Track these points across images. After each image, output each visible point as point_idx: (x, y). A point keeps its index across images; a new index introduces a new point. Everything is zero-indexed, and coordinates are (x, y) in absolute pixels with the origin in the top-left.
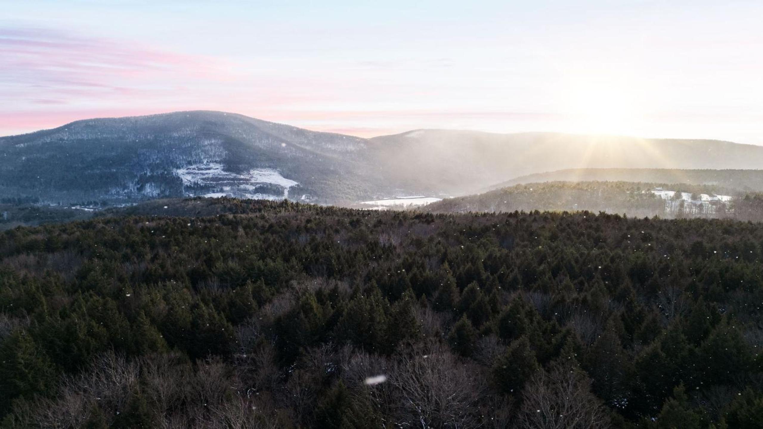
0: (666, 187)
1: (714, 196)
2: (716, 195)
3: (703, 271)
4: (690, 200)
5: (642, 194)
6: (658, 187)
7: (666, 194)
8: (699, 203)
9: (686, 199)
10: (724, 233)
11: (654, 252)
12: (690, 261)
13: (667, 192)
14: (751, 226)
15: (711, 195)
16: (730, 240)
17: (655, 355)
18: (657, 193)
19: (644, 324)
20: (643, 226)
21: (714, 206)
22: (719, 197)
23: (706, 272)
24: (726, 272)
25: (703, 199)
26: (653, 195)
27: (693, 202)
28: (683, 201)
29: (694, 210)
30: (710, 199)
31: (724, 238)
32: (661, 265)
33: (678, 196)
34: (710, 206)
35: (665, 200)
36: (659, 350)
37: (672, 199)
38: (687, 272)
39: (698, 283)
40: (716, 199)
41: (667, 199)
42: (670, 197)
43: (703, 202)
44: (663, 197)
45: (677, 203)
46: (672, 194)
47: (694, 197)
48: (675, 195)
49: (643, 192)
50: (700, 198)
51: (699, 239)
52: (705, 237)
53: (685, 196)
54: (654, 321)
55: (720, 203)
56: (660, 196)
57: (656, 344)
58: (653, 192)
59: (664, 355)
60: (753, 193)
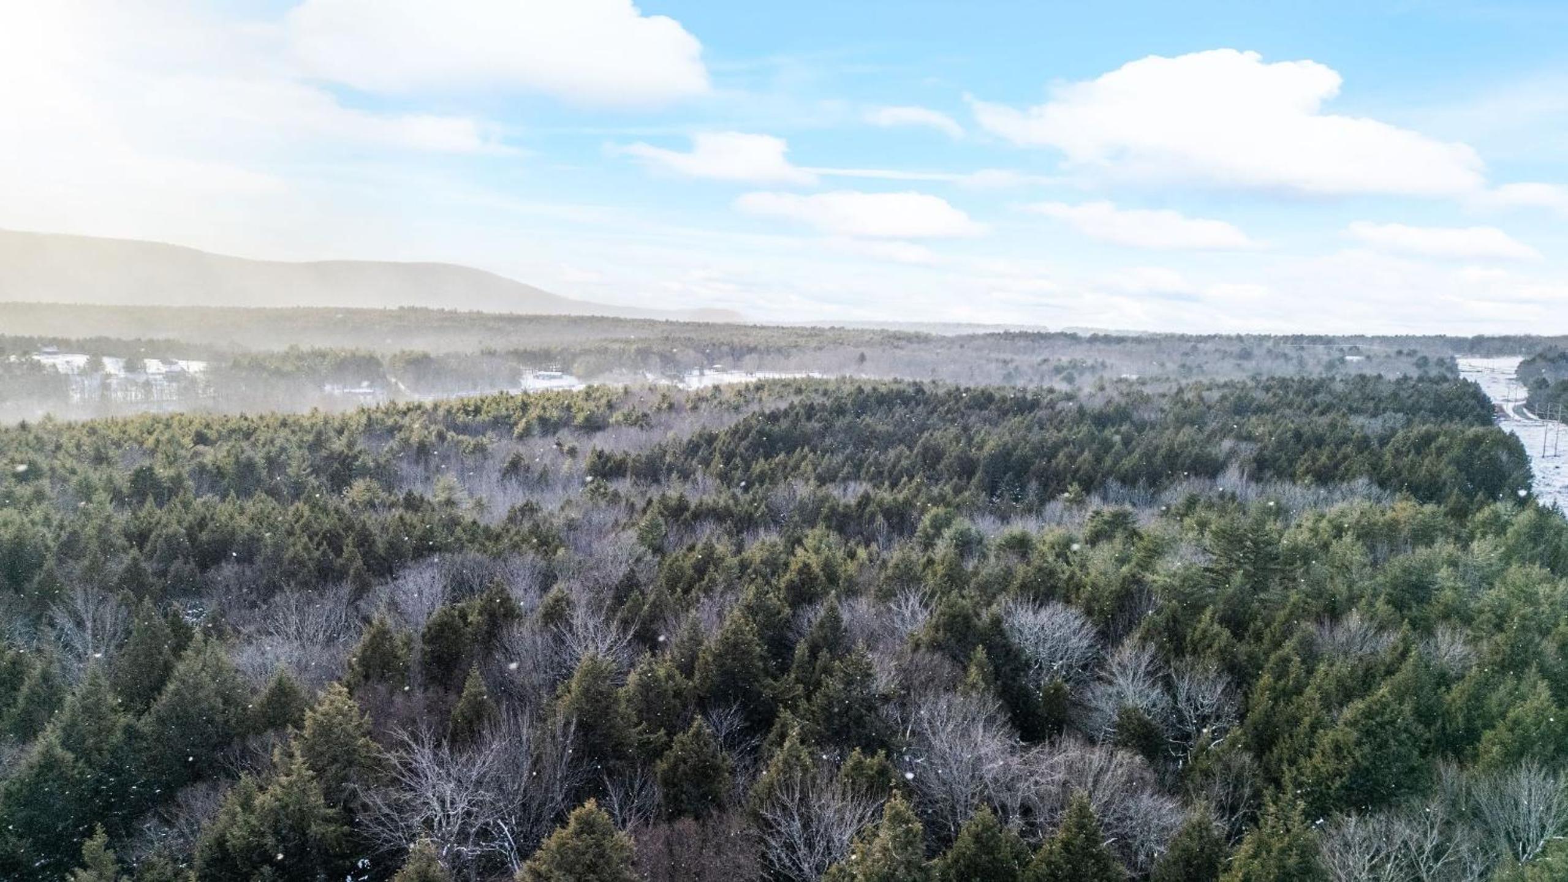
0: (65, 346)
1: (172, 363)
2: (175, 360)
3: (152, 536)
4: (122, 374)
5: (10, 364)
6: (46, 346)
7: (68, 362)
8: (142, 378)
9: (113, 372)
10: (196, 443)
11: (45, 504)
12: (127, 514)
13: (69, 358)
14: (246, 424)
15: (165, 361)
16: (210, 456)
17: (49, 764)
18: (46, 360)
19: (25, 689)
20: (15, 444)
21: (174, 385)
22: (182, 364)
23: (160, 536)
24: (201, 529)
25: (149, 371)
26: (38, 366)
27: (130, 376)
28: (109, 376)
29: (135, 394)
30: (164, 369)
31: (196, 454)
32: (63, 533)
33: (95, 365)
34: (165, 383)
35: (67, 375)
36: (59, 751)
37: (83, 372)
38: (121, 541)
39: (143, 565)
40: (176, 368)
41: (70, 372)
42: (78, 367)
43: (151, 377)
44: (62, 369)
45: (96, 380)
46: (80, 360)
47: (130, 367)
48: (89, 362)
49: (13, 358)
50: (144, 367)
51: (147, 463)
52: (159, 456)
53: (111, 365)
54: (46, 677)
55: (186, 378)
56: (54, 366)
57: (50, 737)
58: (36, 358)
59: (70, 756)
60: (244, 355)
